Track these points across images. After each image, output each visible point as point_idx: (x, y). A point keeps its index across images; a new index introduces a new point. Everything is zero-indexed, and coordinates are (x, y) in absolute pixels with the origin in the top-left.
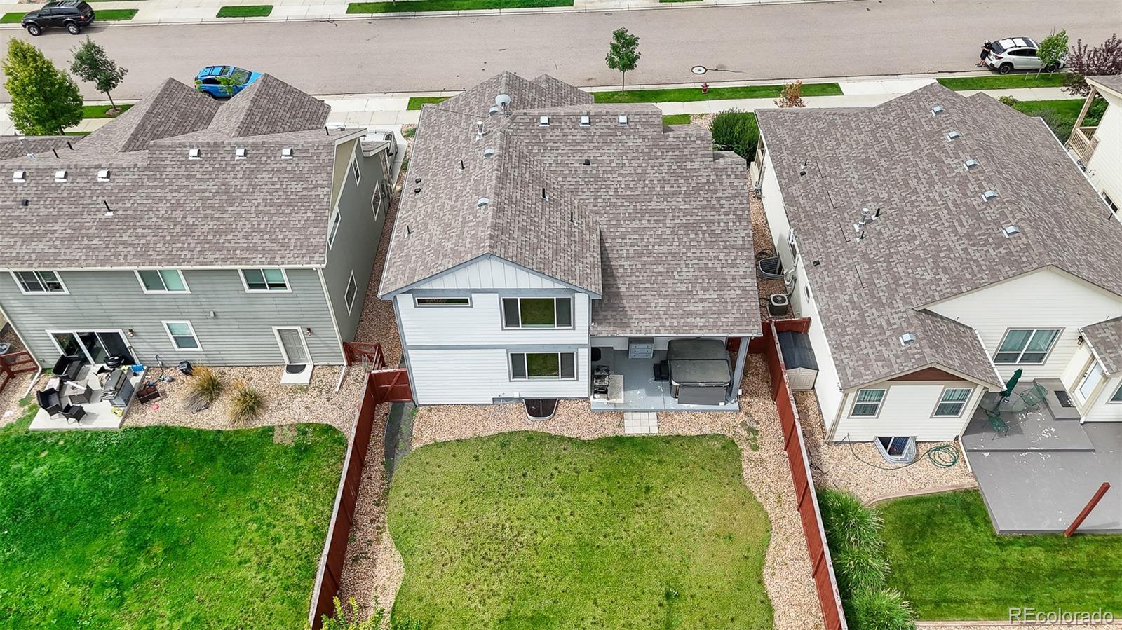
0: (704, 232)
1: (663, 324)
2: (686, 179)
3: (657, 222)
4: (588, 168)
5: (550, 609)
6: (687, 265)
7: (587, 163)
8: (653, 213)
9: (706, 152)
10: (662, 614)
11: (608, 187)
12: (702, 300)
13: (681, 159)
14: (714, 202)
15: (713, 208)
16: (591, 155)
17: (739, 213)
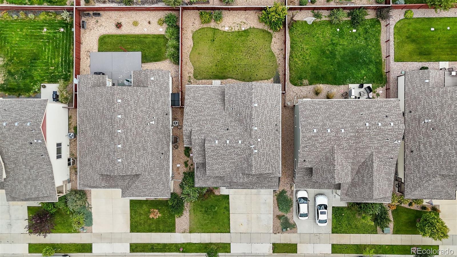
0: (197, 110)
1: (210, 88)
2: (200, 124)
3: (209, 113)
4: (227, 128)
5: (239, 38)
6: (202, 102)
7: (228, 129)
8: (210, 115)
9: (194, 132)
10: (215, 37)
11: (222, 123)
12: (200, 93)
13: (201, 130)
14: (193, 118)
15: (193, 116)
16: (226, 132)
17: (187, 115)
